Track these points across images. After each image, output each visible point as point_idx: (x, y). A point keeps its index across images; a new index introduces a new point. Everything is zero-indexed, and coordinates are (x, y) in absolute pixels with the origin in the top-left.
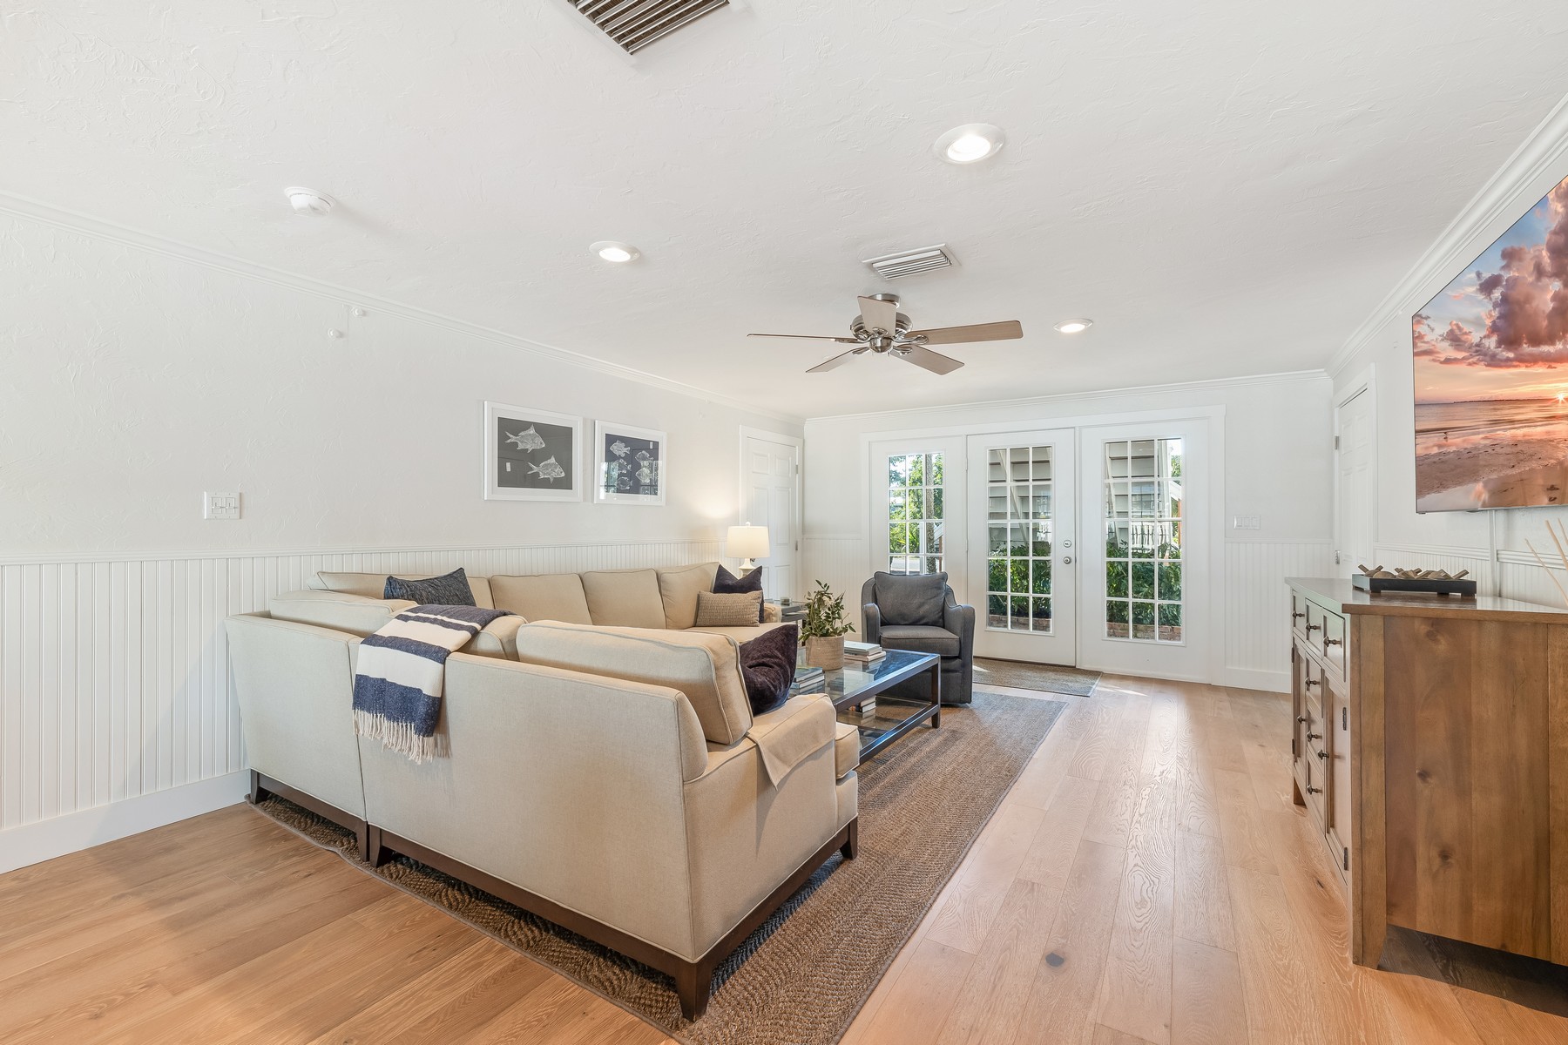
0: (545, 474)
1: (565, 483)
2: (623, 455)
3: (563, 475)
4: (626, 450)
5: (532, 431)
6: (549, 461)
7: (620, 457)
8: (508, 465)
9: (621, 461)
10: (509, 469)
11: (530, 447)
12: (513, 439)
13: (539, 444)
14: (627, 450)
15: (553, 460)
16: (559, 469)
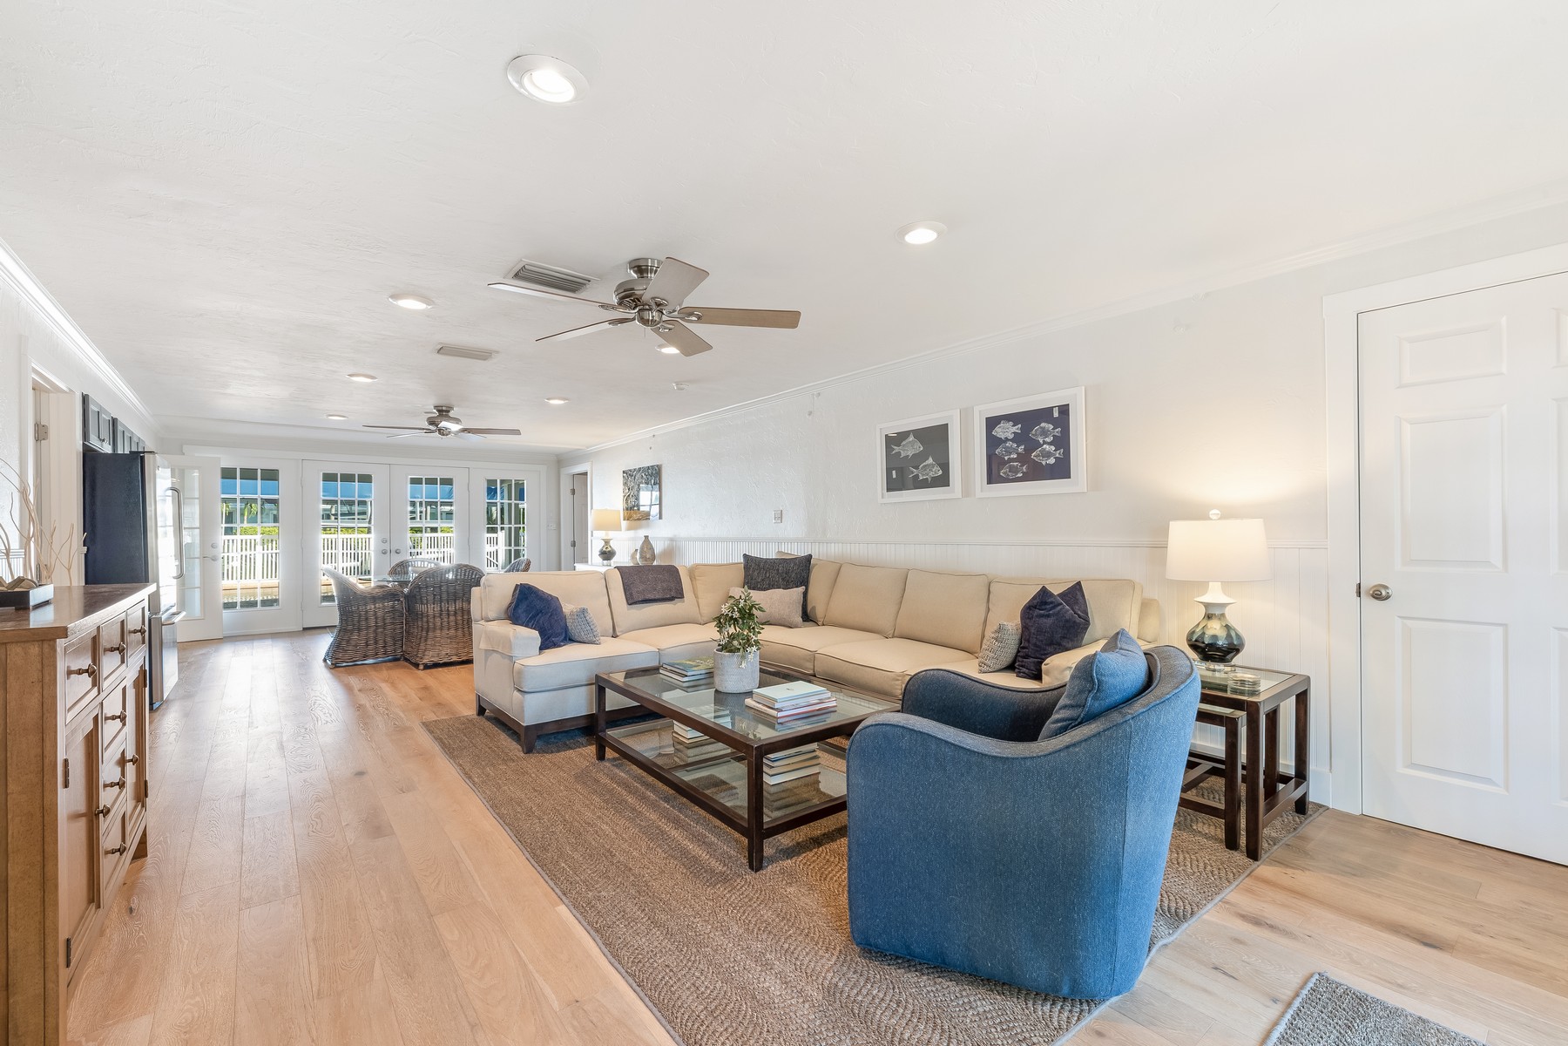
0: (923, 475)
1: (943, 481)
2: (1011, 436)
3: (940, 472)
4: (1015, 429)
5: (911, 438)
6: (927, 462)
7: (1007, 439)
8: (894, 472)
9: (1009, 444)
10: (894, 476)
11: (910, 453)
12: (897, 449)
13: (919, 447)
14: (1017, 429)
15: (930, 460)
16: (937, 468)
